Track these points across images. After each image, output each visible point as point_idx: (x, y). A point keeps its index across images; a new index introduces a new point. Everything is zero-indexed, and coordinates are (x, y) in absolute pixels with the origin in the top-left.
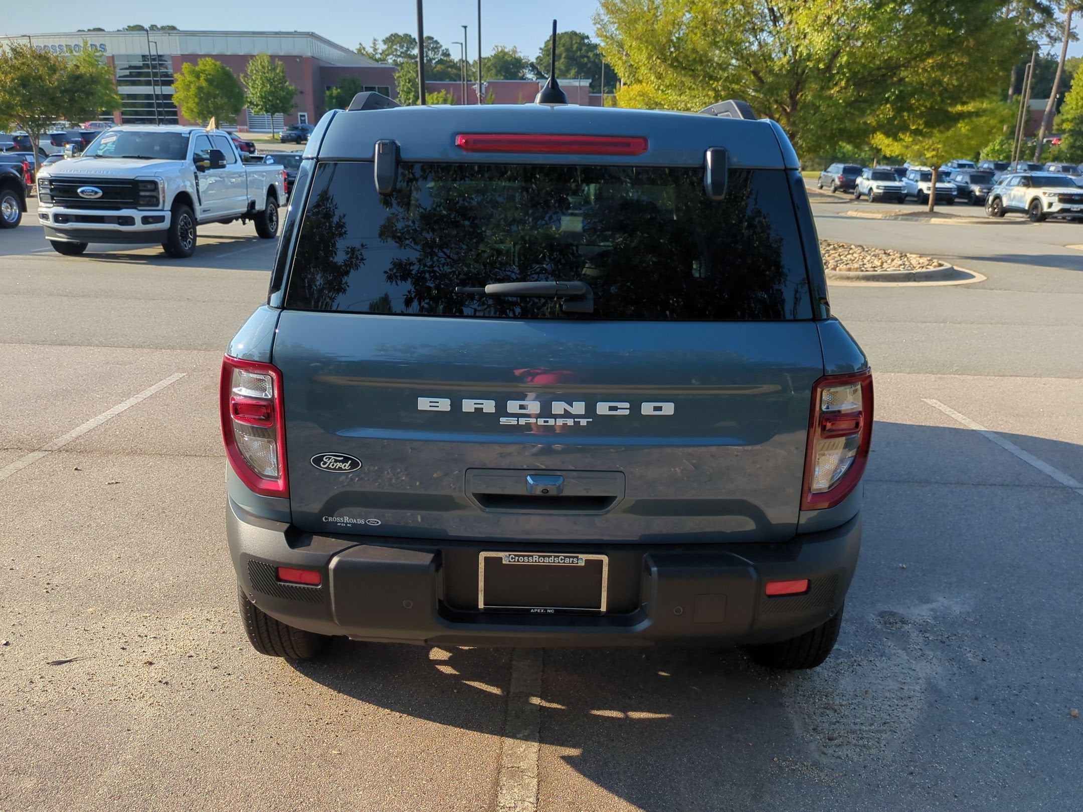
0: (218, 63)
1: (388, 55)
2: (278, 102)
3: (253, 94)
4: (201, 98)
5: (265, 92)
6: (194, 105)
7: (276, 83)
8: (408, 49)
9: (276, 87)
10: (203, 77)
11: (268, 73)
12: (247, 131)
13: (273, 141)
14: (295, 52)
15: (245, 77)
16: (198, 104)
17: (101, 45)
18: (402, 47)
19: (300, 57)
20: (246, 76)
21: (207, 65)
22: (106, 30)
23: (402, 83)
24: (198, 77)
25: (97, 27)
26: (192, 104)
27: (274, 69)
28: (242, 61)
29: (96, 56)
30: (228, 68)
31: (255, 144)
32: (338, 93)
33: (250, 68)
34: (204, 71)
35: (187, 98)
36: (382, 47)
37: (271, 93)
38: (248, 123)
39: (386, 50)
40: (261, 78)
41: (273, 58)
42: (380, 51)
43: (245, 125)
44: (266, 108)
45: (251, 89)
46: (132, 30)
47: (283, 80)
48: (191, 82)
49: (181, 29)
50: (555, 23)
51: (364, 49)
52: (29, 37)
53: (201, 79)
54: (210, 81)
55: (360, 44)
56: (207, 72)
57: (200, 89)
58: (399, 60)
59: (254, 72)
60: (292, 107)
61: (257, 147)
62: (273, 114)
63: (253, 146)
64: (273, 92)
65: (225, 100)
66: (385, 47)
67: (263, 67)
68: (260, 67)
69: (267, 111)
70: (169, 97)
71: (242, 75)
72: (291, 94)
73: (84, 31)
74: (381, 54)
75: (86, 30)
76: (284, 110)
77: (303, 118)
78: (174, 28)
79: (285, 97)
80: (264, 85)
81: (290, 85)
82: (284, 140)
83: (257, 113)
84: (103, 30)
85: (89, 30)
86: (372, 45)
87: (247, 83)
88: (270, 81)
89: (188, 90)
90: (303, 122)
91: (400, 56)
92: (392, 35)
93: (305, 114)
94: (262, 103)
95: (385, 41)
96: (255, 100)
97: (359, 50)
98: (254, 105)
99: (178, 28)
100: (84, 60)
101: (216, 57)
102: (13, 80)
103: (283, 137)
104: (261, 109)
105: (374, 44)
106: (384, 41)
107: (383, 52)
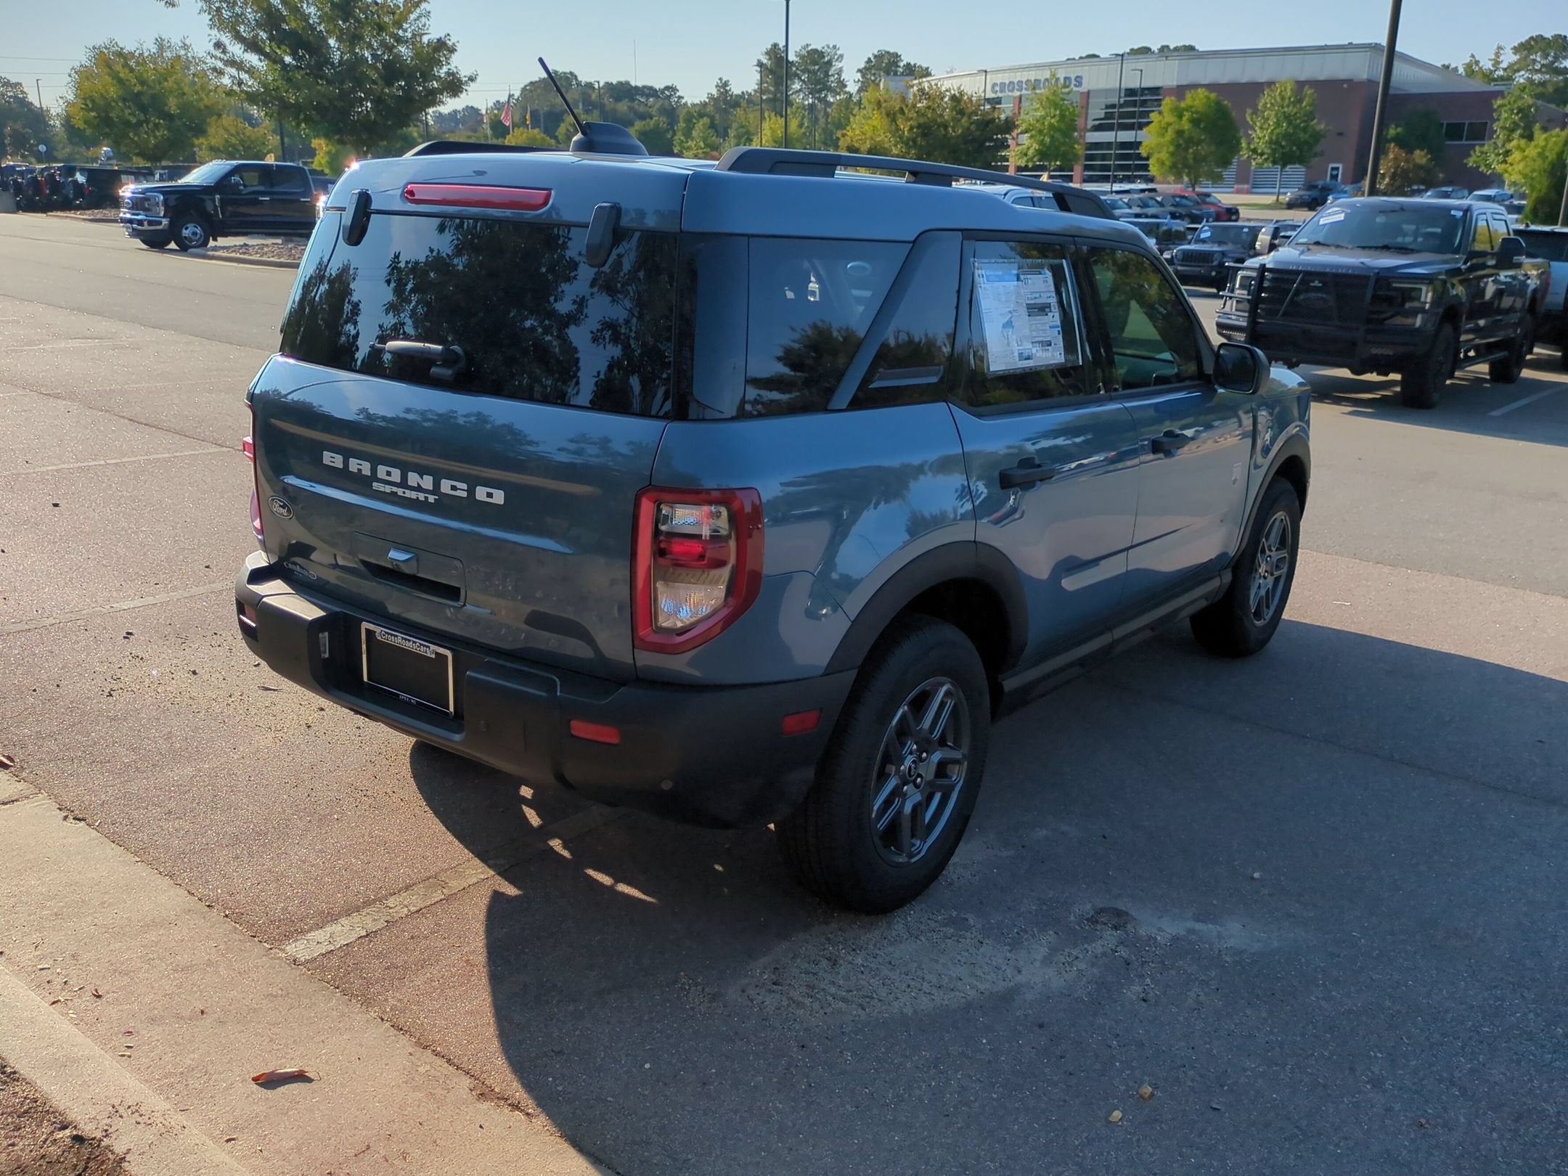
0: (1213, 96)
1: (1518, 71)
2: (1294, 148)
3: (1260, 138)
4: (1178, 146)
5: (1278, 134)
6: (1167, 155)
7: (1298, 121)
8: (1556, 58)
9: (1296, 127)
10: (1187, 115)
11: (1288, 106)
12: (1248, 192)
13: (1277, 206)
14: (1343, 74)
15: (1253, 113)
16: (1172, 154)
17: (1077, 77)
18: (1546, 56)
19: (1349, 81)
20: (1255, 112)
21: (1197, 100)
22: (1102, 56)
23: (1505, 115)
24: (1180, 117)
25: (1091, 53)
26: (1164, 155)
27: (1300, 101)
28: (1252, 91)
29: (1063, 93)
30: (1226, 102)
31: (1240, 211)
32: (1398, 134)
33: (1265, 100)
34: (1191, 107)
35: (1160, 146)
36: (1509, 58)
37: (1287, 136)
38: (1251, 180)
39: (1516, 63)
40: (1276, 115)
41: (1300, 85)
42: (1504, 65)
43: (1247, 183)
44: (1274, 157)
45: (1258, 131)
46: (1135, 54)
47: (1310, 116)
48: (1169, 124)
49: (1200, 50)
50: (541, 60)
51: (1477, 63)
52: (986, 71)
53: (1184, 119)
54: (1195, 122)
55: (1473, 56)
56: (1193, 110)
57: (1180, 133)
58: (1537, 77)
59: (1269, 105)
60: (1315, 155)
61: (1241, 216)
62: (1284, 166)
63: (1237, 212)
64: (1291, 135)
65: (1213, 148)
66: (1515, 58)
67: (1283, 99)
68: (1278, 99)
69: (1274, 163)
70: (1137, 145)
71: (1249, 111)
72: (1317, 137)
73: (1074, 59)
74: (1505, 70)
75: (1077, 58)
76: (1301, 160)
77: (1335, 173)
78: (1191, 48)
79: (1306, 142)
80: (1278, 124)
81: (1319, 123)
82: (1291, 206)
83: (1260, 165)
84: (1098, 56)
85: (1081, 58)
86: (1493, 57)
87: (1255, 123)
88: (1287, 117)
89: (1163, 135)
90: (1334, 177)
91: (1539, 71)
92: (1532, 38)
93: (1340, 166)
94: (1269, 151)
95: (1516, 50)
96: (1261, 146)
97: (1468, 67)
98: (1258, 154)
99: (1197, 48)
100: (1048, 98)
101: (1211, 87)
102: (911, 128)
103: (1290, 200)
104: (1266, 160)
105: (1497, 54)
106: (1515, 48)
107: (1511, 66)
